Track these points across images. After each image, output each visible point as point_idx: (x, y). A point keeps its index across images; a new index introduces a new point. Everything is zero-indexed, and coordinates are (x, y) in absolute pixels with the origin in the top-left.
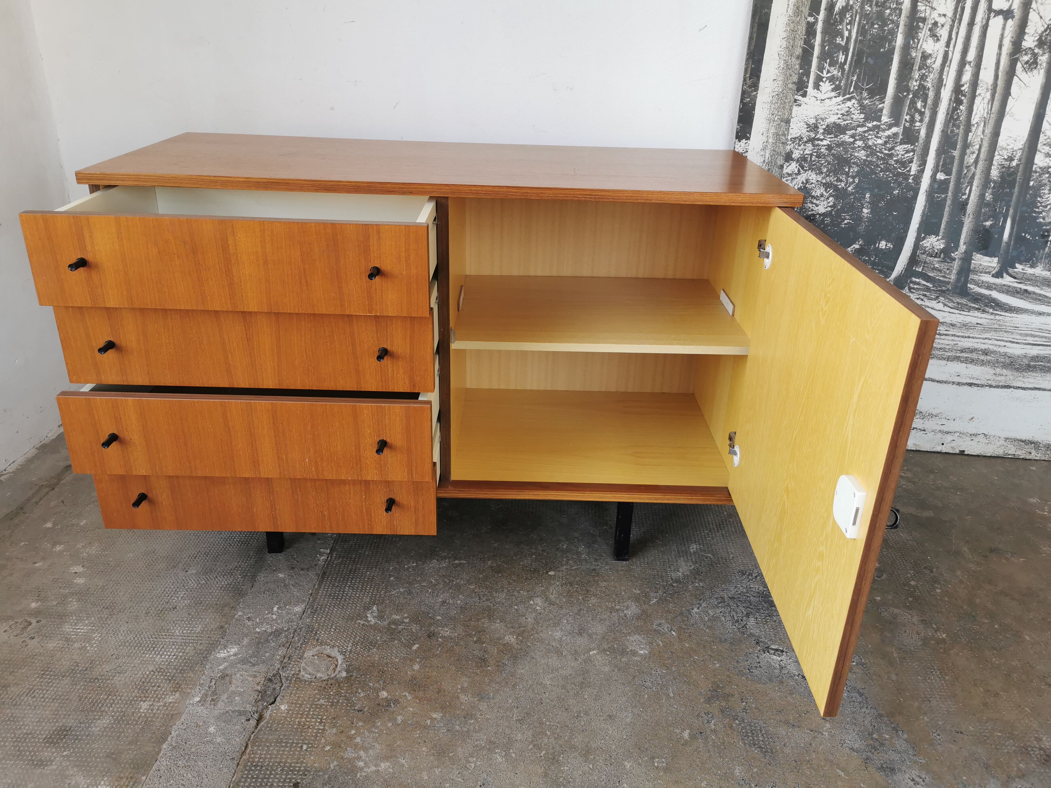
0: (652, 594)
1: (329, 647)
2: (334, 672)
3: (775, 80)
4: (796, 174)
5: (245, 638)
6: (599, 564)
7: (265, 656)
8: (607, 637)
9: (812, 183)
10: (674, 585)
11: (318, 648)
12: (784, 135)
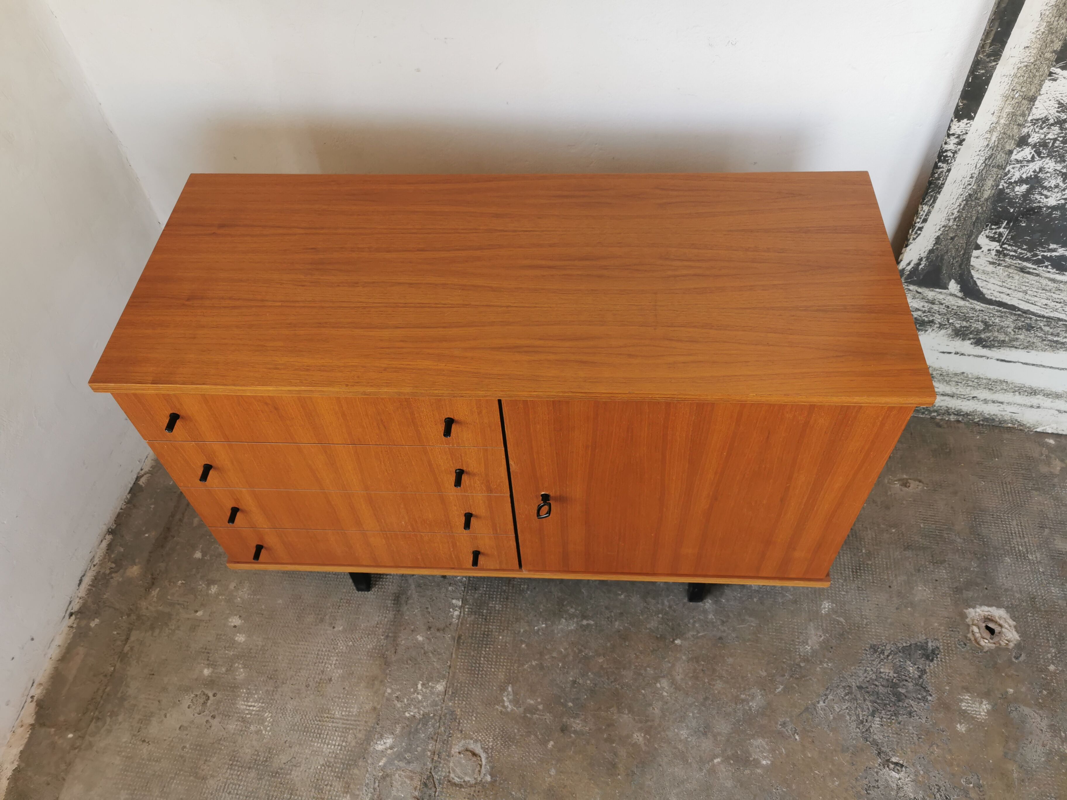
0: (779, 679)
1: (472, 741)
2: (480, 774)
3: (1028, 47)
4: (1028, 161)
5: (397, 726)
6: (726, 628)
7: (417, 751)
8: (731, 740)
9: (1047, 172)
10: (802, 665)
11: (463, 742)
12: (1023, 115)
